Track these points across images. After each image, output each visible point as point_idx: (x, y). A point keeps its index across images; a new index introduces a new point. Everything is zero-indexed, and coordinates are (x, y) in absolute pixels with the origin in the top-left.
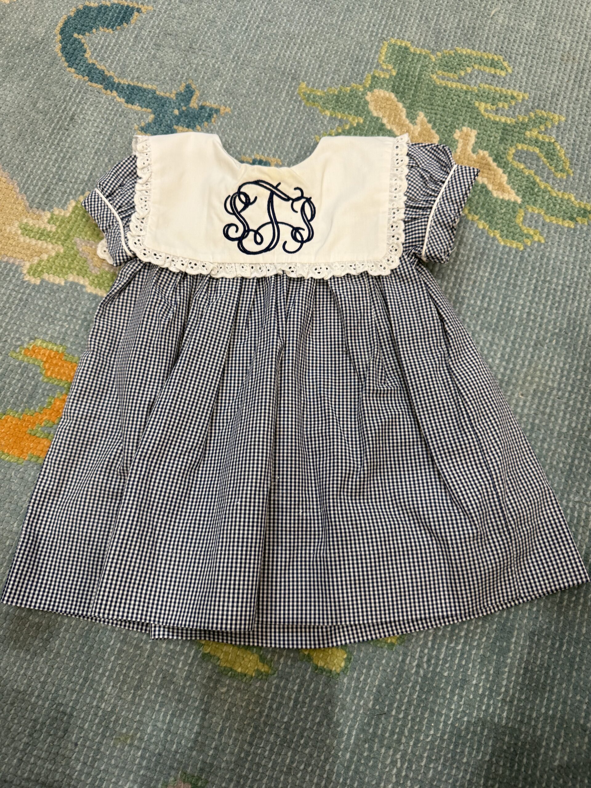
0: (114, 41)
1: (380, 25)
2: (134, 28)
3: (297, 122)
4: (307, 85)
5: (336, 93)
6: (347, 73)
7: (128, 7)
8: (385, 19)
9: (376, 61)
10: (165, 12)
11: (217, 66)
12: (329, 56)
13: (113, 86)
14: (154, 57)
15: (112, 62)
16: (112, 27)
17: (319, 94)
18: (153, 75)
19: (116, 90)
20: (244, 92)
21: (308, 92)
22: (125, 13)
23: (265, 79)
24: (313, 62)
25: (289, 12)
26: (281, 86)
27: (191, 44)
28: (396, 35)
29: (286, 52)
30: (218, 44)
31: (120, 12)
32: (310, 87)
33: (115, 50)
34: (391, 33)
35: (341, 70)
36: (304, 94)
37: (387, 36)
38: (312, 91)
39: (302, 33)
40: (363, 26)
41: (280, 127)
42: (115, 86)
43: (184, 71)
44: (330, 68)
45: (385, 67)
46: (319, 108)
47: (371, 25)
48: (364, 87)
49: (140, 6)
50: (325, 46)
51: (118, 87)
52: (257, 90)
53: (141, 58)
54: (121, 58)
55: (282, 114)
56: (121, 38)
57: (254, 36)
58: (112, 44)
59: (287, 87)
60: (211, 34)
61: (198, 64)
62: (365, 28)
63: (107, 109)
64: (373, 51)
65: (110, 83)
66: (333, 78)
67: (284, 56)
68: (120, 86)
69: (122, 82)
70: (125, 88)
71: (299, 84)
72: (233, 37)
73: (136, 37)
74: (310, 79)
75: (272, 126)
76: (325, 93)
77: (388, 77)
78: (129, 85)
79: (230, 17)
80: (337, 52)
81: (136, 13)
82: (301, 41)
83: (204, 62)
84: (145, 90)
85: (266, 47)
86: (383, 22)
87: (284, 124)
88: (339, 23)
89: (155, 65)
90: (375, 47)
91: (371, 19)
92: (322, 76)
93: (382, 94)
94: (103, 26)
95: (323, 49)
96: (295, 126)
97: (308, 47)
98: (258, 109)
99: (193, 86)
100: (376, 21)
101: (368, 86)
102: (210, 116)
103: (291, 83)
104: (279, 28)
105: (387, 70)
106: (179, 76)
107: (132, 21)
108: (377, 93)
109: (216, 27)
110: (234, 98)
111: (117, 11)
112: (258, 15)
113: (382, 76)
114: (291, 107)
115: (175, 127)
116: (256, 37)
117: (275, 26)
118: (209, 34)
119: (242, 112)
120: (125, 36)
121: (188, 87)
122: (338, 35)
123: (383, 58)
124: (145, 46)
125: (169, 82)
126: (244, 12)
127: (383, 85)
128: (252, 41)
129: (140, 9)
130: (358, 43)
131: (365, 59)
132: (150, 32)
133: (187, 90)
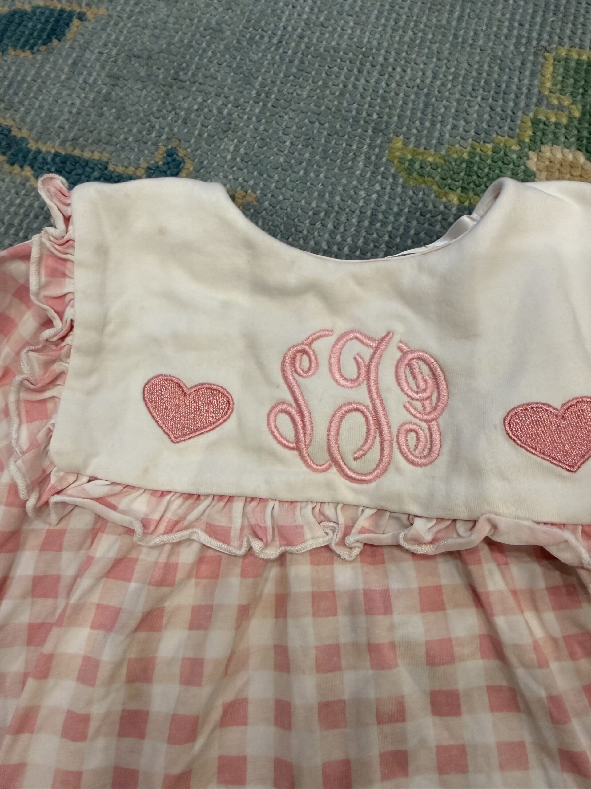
0: (33, 72)
1: (532, 24)
2: (72, 48)
3: (392, 218)
4: (405, 144)
5: (466, 156)
6: (480, 116)
7: (62, 11)
8: (541, 13)
9: (536, 91)
10: (129, 18)
11: (226, 112)
12: (443, 84)
13: (25, 157)
14: (107, 98)
15: (27, 112)
16: (32, 48)
17: (430, 159)
18: (103, 133)
19: (32, 167)
20: (282, 160)
21: (409, 157)
22: (57, 21)
23: (320, 133)
24: (413, 97)
25: (357, 9)
26: (354, 147)
27: (176, 73)
28: (566, 40)
29: (357, 80)
30: (228, 70)
31: (47, 21)
32: (411, 146)
33: (34, 88)
34: (556, 39)
35: (469, 110)
36: (401, 161)
37: (550, 42)
38: (415, 153)
39: (385, 44)
40: (499, 28)
41: (358, 231)
42: (30, 156)
43: (164, 123)
44: (446, 107)
45: (555, 102)
46: (435, 187)
47: (516, 24)
48: (520, 143)
49: (84, 10)
50: (432, 66)
51: (35, 158)
52: (307, 155)
53: (82, 103)
54: (45, 104)
55: (361, 204)
56: (47, 67)
57: (295, 53)
58: (29, 79)
59: (365, 148)
60: (214, 53)
61: (189, 110)
62: (505, 31)
63: (12, 204)
64: (527, 73)
65: (20, 150)
66: (455, 127)
67: (355, 87)
68: (40, 158)
69: (44, 149)
70: (49, 159)
71: (390, 141)
72: (255, 58)
73: (74, 63)
74: (409, 129)
75: (342, 229)
76: (443, 157)
77: (564, 121)
78: (56, 155)
79: (248, 21)
80: (456, 76)
81: (76, 22)
82: (386, 59)
83: (201, 104)
84: (87, 162)
85: (318, 73)
86: (538, 19)
87: (366, 223)
88: (454, 23)
89: (107, 114)
90: (529, 65)
91: (513, 14)
92: (433, 124)
93: (559, 156)
94: (15, 47)
95: (429, 73)
96: (390, 228)
97: (399, 69)
98: (311, 194)
99: (181, 153)
100: (522, 16)
101: (527, 140)
103: (373, 140)
104: (340, 36)
105: (561, 108)
106: (154, 134)
107: (69, 35)
108: (548, 154)
109: (222, 40)
110: (261, 174)
111: (43, 19)
112: (299, 15)
113: (553, 120)
114: (377, 187)
116: (299, 55)
117: (332, 33)
118: (210, 54)
119: (279, 202)
120: (55, 63)
121: (170, 153)
122: (454, 45)
123: (548, 85)
124: (91, 81)
125: (135, 145)
126: (273, 11)
127: (557, 138)
128: (291, 62)
129: (84, 14)
130: (494, 58)
131: (514, 87)
132: (101, 53)
133: (169, 159)
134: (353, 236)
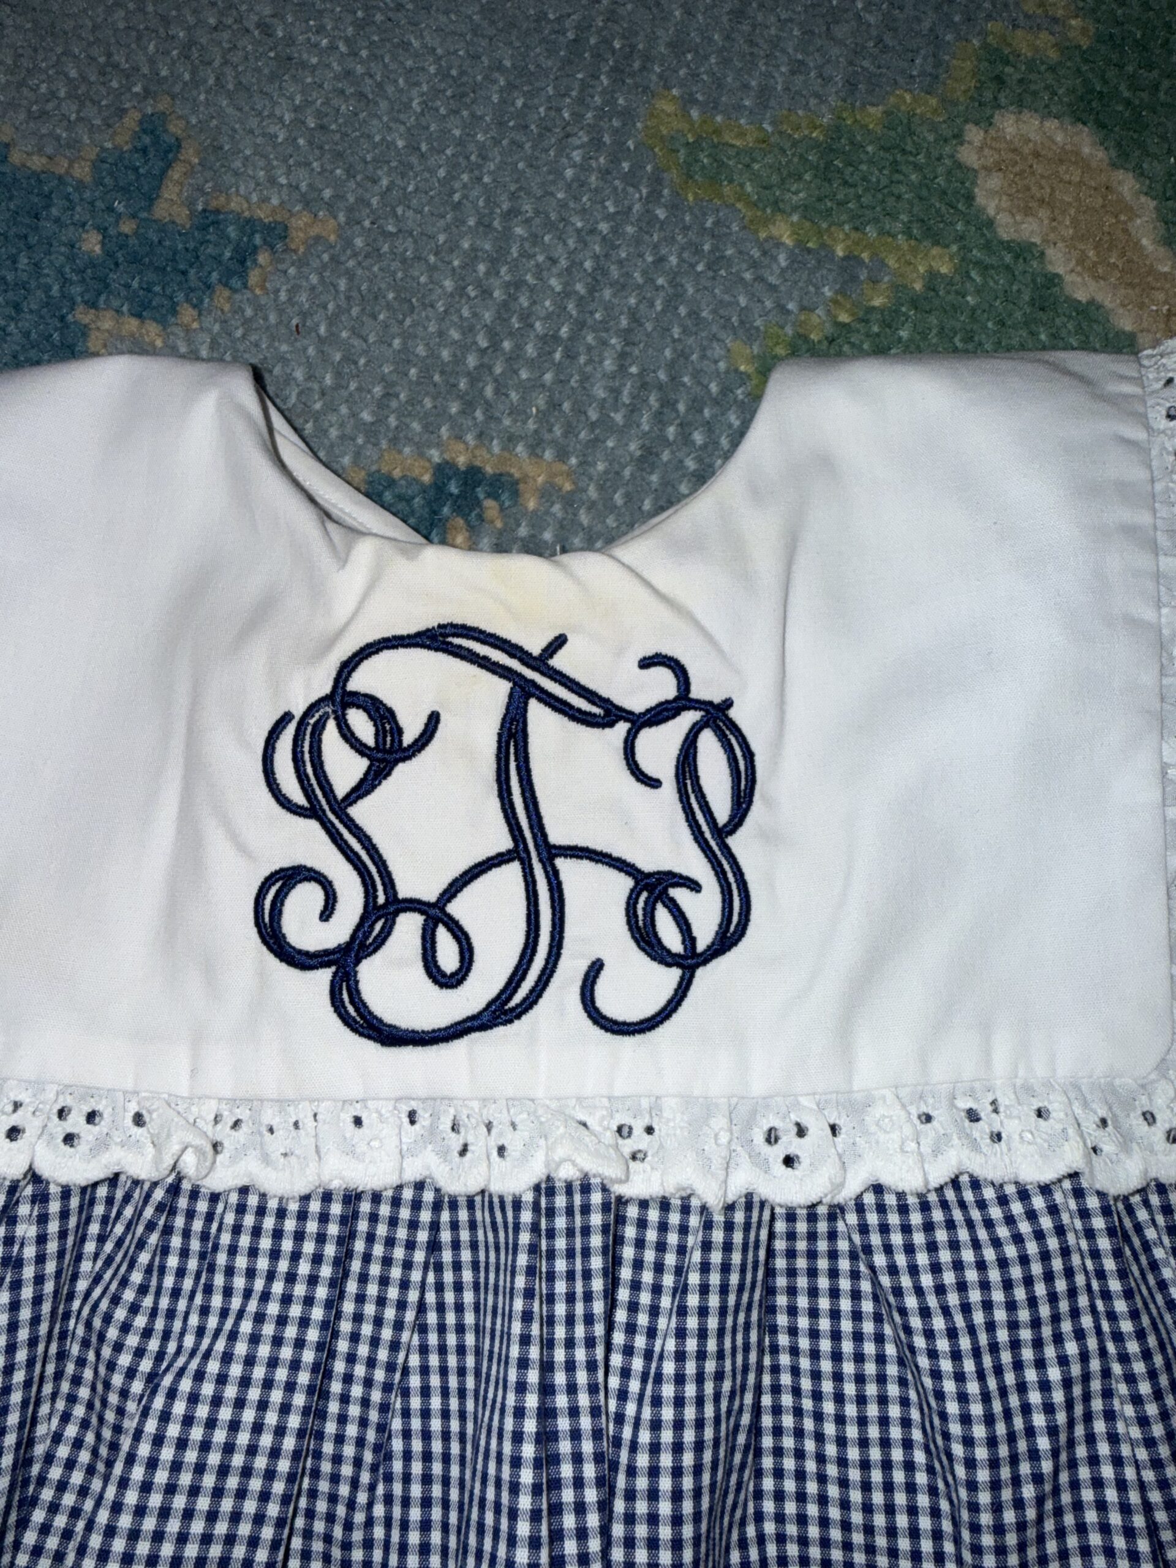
3: (639, 277)
17: (739, 140)
20: (400, 141)
21: (690, 137)
23: (490, 80)
26: (567, 112)
32: (696, 111)
36: (673, 144)
38: (706, 127)
41: (560, 306)
43: (140, 57)
45: (1037, 12)
46: (743, 207)
48: (948, 104)
52: (458, 131)
55: (572, 242)
59: (590, 117)
66: (801, 66)
71: (649, 97)
74: (695, 72)
75: (524, 300)
76: (766, 138)
77: (1052, 53)
87: (581, 288)
92: (752, 59)
93: (1035, 137)
96: (633, 299)
98: (460, 220)
99: (175, 128)
101: (964, 99)
102: (243, 257)
103: (608, 97)
106: (117, 84)
108: (1011, 132)
110: (350, 173)
114: (612, 206)
115: (82, 315)
119: (387, 238)
121: (151, 126)
125: (71, 107)
127: (1032, 94)
133: (147, 140)
134: (548, 317)
